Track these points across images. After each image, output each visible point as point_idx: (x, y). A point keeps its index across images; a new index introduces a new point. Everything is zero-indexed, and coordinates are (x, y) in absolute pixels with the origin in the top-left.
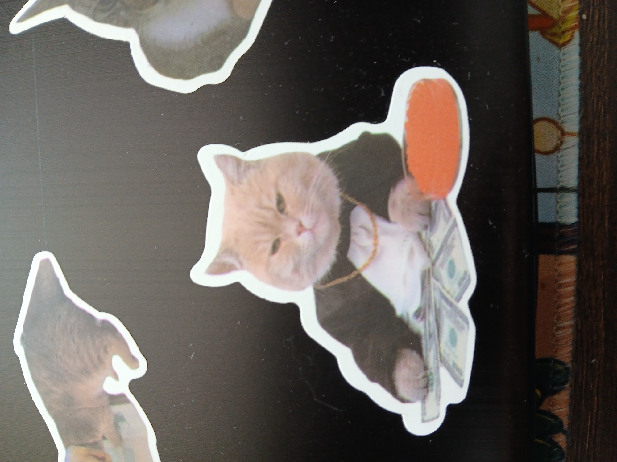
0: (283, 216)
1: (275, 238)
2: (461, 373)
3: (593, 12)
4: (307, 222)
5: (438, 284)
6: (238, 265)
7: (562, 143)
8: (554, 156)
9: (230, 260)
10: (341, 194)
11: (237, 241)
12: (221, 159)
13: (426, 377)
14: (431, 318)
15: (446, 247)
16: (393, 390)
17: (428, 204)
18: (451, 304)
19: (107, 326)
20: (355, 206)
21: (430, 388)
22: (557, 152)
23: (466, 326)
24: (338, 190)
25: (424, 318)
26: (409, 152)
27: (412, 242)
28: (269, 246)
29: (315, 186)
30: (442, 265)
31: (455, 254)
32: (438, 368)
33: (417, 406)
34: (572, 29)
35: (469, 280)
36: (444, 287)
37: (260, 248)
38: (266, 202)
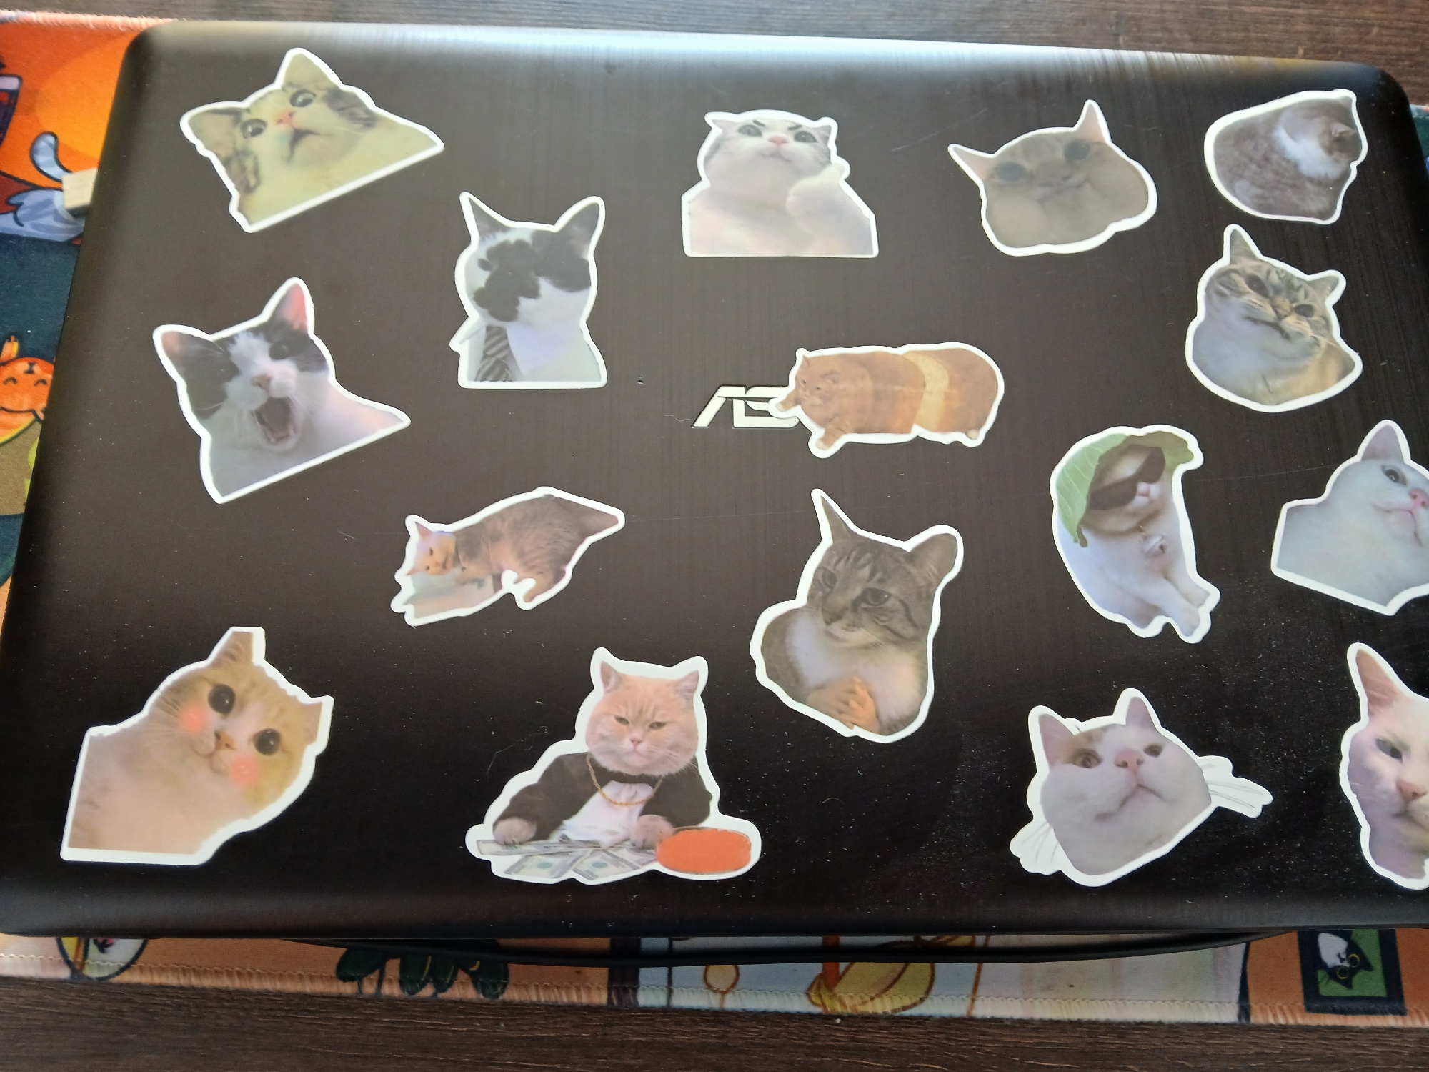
0: (647, 727)
1: (629, 721)
2: (517, 872)
3: (843, 1031)
4: (642, 747)
5: (588, 854)
6: (608, 688)
7: (715, 991)
8: (702, 984)
9: (613, 681)
10: (663, 776)
11: (628, 688)
12: (695, 676)
13: (514, 843)
14: (562, 848)
15: (618, 861)
16: (505, 816)
17: (653, 847)
18: (571, 864)
19: (559, 575)
20: (653, 787)
21: (505, 847)
22: (706, 986)
23: (554, 876)
24: (666, 774)
25: (561, 842)
26: (694, 832)
27: (622, 834)
28: (623, 715)
29: (671, 754)
30: (604, 857)
31: (612, 868)
32: (520, 853)
33: (491, 837)
34: (823, 1005)
35: (591, 879)
36: (586, 858)
37: (622, 708)
38: (659, 713)
